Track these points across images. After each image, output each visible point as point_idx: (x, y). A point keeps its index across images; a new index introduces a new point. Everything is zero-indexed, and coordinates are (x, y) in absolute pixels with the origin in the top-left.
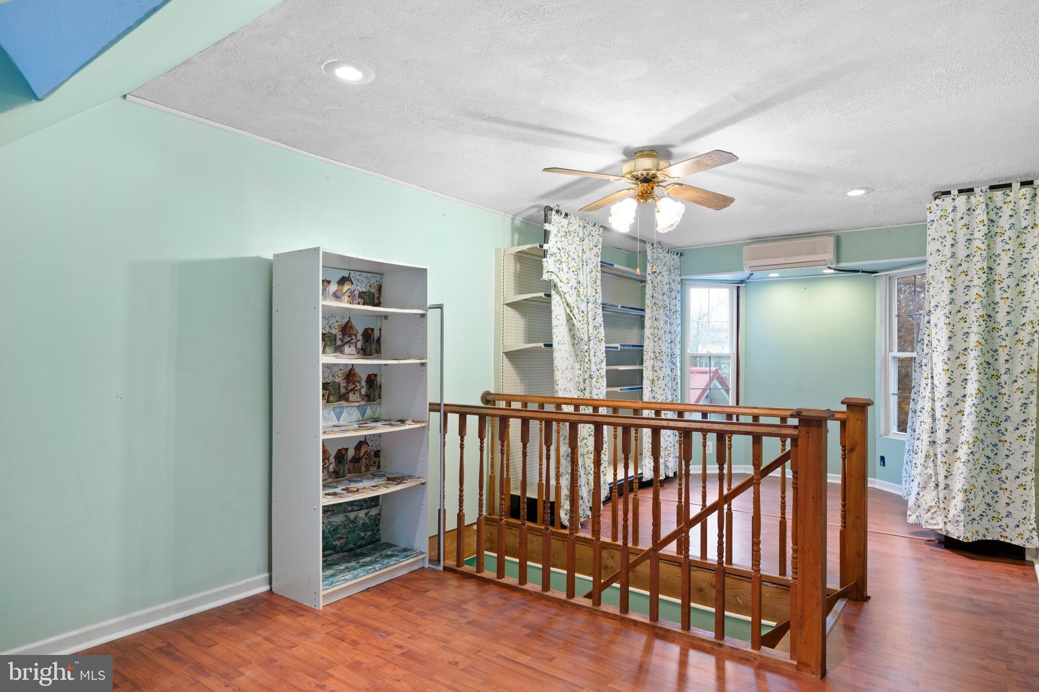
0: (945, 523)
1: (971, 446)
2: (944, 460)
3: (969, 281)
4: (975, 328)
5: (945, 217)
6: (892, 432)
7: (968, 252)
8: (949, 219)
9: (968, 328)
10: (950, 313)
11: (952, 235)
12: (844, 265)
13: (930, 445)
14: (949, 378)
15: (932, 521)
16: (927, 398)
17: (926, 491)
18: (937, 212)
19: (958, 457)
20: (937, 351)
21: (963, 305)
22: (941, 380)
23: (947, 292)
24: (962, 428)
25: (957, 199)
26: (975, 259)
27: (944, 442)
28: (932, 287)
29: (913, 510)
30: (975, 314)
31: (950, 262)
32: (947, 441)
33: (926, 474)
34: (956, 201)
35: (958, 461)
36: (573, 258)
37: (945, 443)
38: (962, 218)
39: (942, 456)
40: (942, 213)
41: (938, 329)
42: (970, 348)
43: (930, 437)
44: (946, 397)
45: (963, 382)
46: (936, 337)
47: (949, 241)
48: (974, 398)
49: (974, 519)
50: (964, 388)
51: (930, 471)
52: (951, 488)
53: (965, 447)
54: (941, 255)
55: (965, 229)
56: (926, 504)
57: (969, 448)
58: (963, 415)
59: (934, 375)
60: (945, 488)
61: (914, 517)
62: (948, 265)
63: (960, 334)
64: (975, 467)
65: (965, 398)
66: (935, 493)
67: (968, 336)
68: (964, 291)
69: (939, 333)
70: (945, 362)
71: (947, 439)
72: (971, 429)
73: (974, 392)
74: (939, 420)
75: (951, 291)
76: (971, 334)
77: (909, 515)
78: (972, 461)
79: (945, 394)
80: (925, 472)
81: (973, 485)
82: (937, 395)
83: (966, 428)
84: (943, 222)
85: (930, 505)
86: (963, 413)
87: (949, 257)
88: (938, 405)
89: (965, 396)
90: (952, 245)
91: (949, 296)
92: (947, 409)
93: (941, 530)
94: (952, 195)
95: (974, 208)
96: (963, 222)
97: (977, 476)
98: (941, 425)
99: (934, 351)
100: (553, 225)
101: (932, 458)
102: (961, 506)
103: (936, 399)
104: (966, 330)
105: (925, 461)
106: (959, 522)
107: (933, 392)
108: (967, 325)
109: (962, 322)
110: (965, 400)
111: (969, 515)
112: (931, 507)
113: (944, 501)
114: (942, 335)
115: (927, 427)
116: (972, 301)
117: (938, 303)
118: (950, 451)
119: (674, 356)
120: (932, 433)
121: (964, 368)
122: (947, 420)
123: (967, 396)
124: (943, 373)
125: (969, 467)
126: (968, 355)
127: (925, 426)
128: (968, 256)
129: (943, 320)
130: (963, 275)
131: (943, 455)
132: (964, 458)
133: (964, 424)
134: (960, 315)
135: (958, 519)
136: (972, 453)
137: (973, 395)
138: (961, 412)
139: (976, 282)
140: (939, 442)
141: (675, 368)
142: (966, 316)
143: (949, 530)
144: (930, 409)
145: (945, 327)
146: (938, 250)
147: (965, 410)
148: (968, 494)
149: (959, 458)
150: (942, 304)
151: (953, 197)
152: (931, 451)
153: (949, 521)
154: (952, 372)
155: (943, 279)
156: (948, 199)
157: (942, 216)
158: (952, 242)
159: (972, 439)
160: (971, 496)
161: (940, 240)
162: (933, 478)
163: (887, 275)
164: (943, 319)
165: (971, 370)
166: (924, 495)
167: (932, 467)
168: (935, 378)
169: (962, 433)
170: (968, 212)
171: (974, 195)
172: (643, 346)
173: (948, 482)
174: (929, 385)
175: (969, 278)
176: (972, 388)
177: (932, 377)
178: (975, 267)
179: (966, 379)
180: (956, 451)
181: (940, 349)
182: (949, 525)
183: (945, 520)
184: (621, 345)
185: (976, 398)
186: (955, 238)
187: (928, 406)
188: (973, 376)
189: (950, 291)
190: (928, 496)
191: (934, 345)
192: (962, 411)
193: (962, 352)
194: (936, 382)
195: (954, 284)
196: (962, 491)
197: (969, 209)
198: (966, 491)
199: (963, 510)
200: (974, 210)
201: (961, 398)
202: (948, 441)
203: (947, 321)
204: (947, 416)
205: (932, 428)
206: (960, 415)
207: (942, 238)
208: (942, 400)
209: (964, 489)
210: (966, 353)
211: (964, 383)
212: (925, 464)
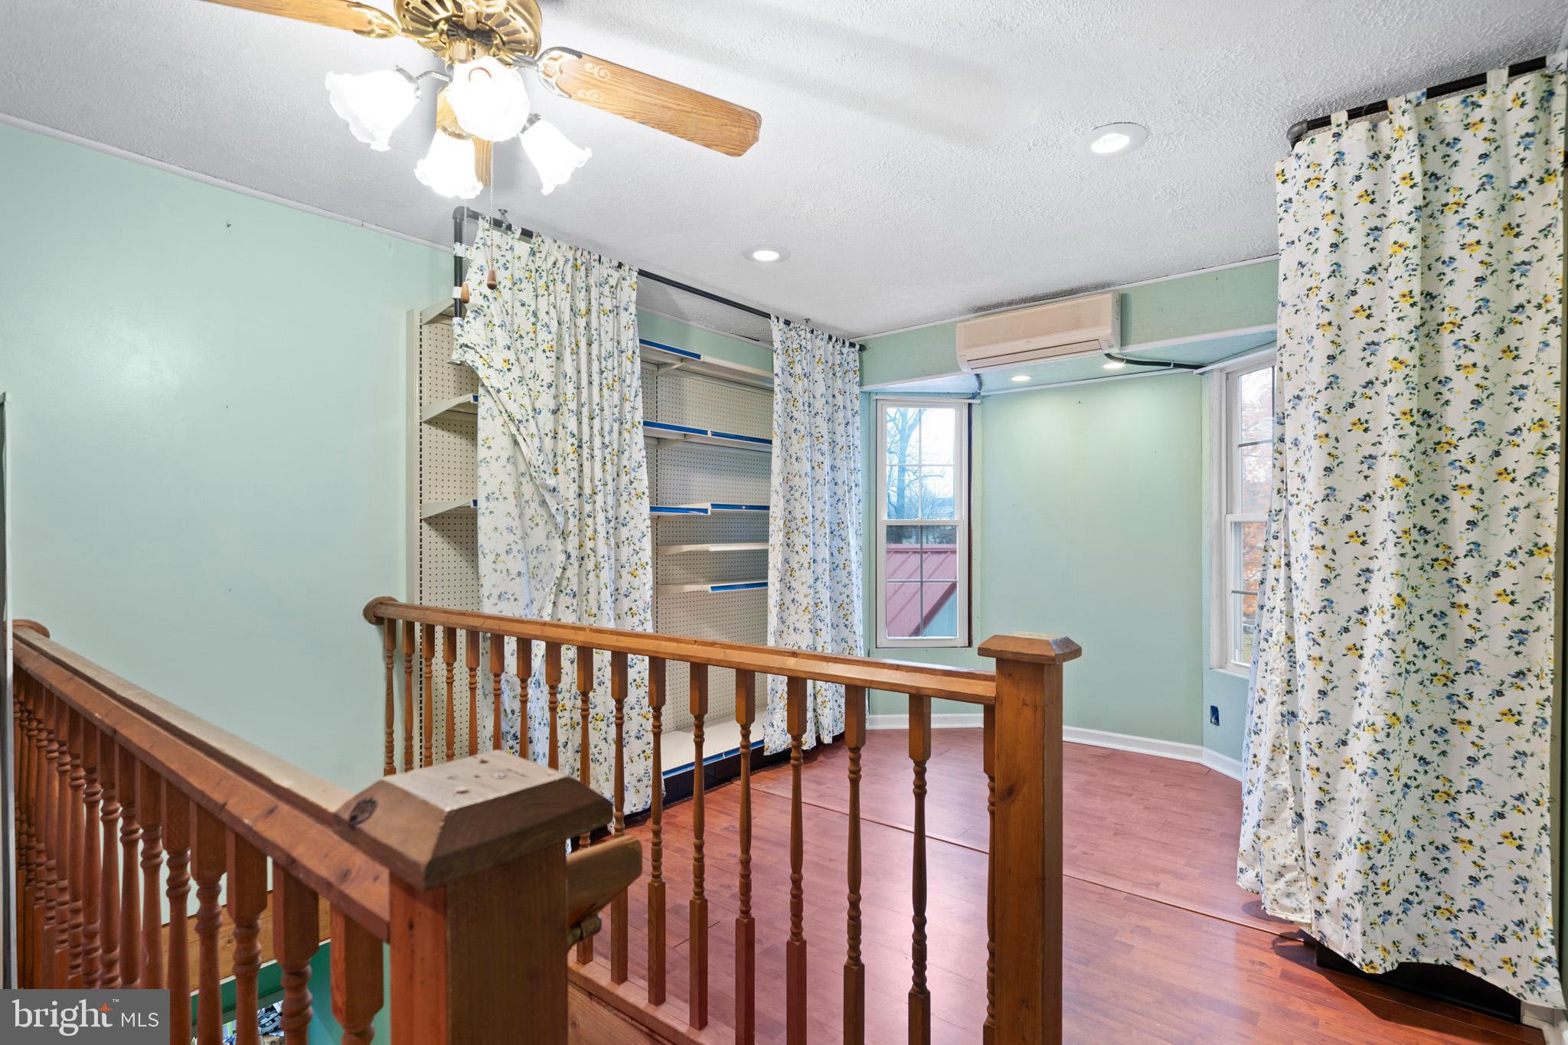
0: (1318, 913)
1: (1381, 736)
2: (1314, 762)
3: (1376, 331)
4: (1391, 444)
5: (1316, 182)
6: (1233, 661)
7: (1371, 260)
8: (1327, 186)
9: (1374, 445)
10: (1329, 410)
11: (1333, 221)
12: (1134, 350)
13: (1283, 721)
14: (1326, 566)
15: (1286, 902)
16: (1277, 611)
17: (1273, 828)
18: (1298, 174)
19: (1347, 757)
20: (1298, 504)
21: (1360, 390)
22: (1306, 572)
23: (1320, 358)
24: (1357, 689)
25: (1346, 134)
26: (1393, 273)
27: (1314, 721)
28: (1288, 353)
29: (1250, 858)
30: (1390, 408)
31: (1328, 286)
32: (1322, 718)
33: (1274, 789)
34: (1342, 140)
35: (1347, 766)
36: (543, 323)
37: (1318, 723)
38: (1358, 178)
39: (1309, 753)
40: (1310, 173)
41: (1301, 451)
42: (1379, 494)
43: (1282, 703)
44: (1320, 612)
45: (1360, 575)
46: (1297, 470)
47: (1327, 236)
48: (1387, 617)
49: (1389, 913)
50: (1364, 591)
51: (1284, 783)
52: (1331, 831)
53: (1366, 737)
54: (1307, 274)
55: (1364, 203)
56: (1274, 858)
57: (1377, 741)
58: (1361, 657)
59: (1293, 560)
60: (1317, 831)
61: (1250, 875)
62: (1323, 295)
63: (1352, 462)
64: (1390, 788)
65: (1366, 615)
66: (1293, 836)
67: (1374, 464)
68: (1363, 354)
69: (1303, 461)
70: (1316, 529)
71: (1323, 714)
72: (1380, 692)
73: (1388, 602)
74: (1303, 666)
75: (1331, 358)
76: (1380, 458)
77: (1241, 870)
78: (1382, 773)
79: (1317, 605)
80: (1272, 783)
81: (1386, 832)
82: (1299, 607)
83: (1368, 691)
84: (1313, 193)
85: (1282, 862)
86: (1360, 651)
87: (1325, 275)
88: (1300, 630)
89: (1364, 610)
90: (1334, 246)
91: (1325, 371)
92: (1321, 640)
93: (1310, 925)
94: (1333, 126)
95: (1387, 151)
96: (1359, 188)
97: (1394, 810)
98: (1309, 680)
99: (1290, 504)
100: (477, 248)
101: (1288, 752)
102: (1355, 883)
103: (1296, 615)
104: (1368, 450)
105: (1272, 759)
106: (1350, 920)
107: (1288, 599)
108: (1371, 437)
109: (1358, 431)
110: (1366, 620)
111: (1375, 904)
112: (1284, 867)
113: (1315, 860)
114: (1311, 463)
115: (1277, 679)
116: (1382, 380)
117: (1302, 390)
118: (1330, 742)
119: (842, 526)
120: (1289, 692)
121: (1363, 543)
122: (1323, 667)
123: (1371, 611)
124: (1312, 554)
125: (1374, 787)
126: (1372, 510)
127: (1273, 677)
128: (1373, 268)
129: (1312, 427)
130: (1361, 318)
131: (1311, 750)
132: (1363, 764)
133: (1362, 678)
134: (1353, 415)
135: (1348, 911)
136: (1382, 752)
137: (1385, 609)
138: (1357, 649)
139: (1393, 329)
140: (1303, 720)
141: (845, 546)
142: (1367, 417)
143: (1328, 932)
144: (1283, 638)
145: (1315, 444)
146: (1300, 263)
147: (1365, 644)
148: (1372, 853)
149: (1352, 762)
150: (1310, 391)
151: (1334, 129)
152: (1286, 737)
153: (1327, 911)
154: (1334, 552)
155: (1312, 330)
156: (1323, 136)
157: (1309, 180)
158: (1334, 238)
159: (1383, 718)
160: (1381, 859)
161: (1306, 238)
162: (1291, 800)
163: (1221, 370)
164: (1312, 425)
165: (1380, 547)
166: (1269, 838)
167: (1288, 774)
168: (1294, 565)
169: (1358, 701)
170: (1372, 161)
171: (1387, 117)
172: (767, 508)
173: (1324, 816)
174: (1281, 581)
175: (1375, 323)
176: (1383, 591)
177: (1288, 565)
178: (1390, 292)
179: (1368, 570)
180: (1344, 743)
181: (1305, 498)
182: (1326, 919)
183: (1318, 906)
184: (713, 506)
185: (1393, 616)
186: (1340, 228)
187: (1280, 629)
188: (1387, 561)
189: (1329, 357)
190: (1280, 840)
191: (1292, 490)
192: (1358, 646)
193: (1357, 503)
194: (1297, 577)
195: (1337, 340)
196: (1359, 846)
197: (1375, 154)
198: (1367, 846)
199: (1362, 893)
200: (1388, 157)
201: (1355, 616)
202: (1324, 718)
203: (1322, 429)
204: (1321, 658)
205: (1289, 681)
206: (1352, 656)
207: (1310, 234)
208: (1310, 619)
209: (1363, 841)
210: (1368, 506)
211: (1362, 579)
212: (1273, 766)
